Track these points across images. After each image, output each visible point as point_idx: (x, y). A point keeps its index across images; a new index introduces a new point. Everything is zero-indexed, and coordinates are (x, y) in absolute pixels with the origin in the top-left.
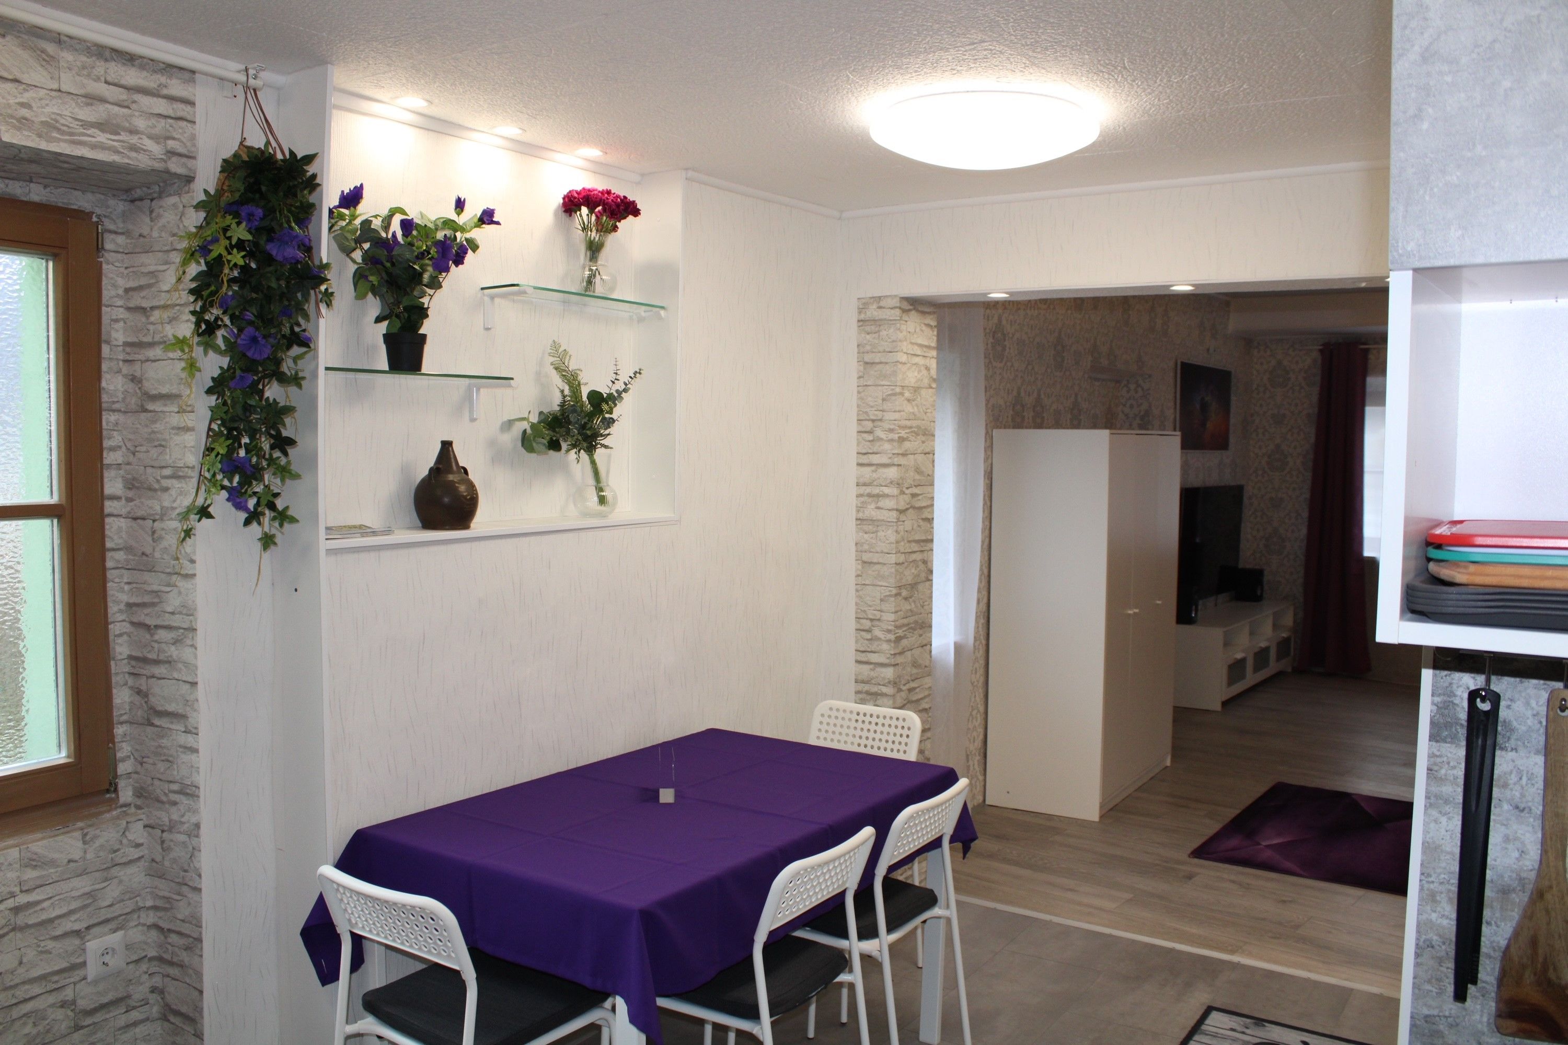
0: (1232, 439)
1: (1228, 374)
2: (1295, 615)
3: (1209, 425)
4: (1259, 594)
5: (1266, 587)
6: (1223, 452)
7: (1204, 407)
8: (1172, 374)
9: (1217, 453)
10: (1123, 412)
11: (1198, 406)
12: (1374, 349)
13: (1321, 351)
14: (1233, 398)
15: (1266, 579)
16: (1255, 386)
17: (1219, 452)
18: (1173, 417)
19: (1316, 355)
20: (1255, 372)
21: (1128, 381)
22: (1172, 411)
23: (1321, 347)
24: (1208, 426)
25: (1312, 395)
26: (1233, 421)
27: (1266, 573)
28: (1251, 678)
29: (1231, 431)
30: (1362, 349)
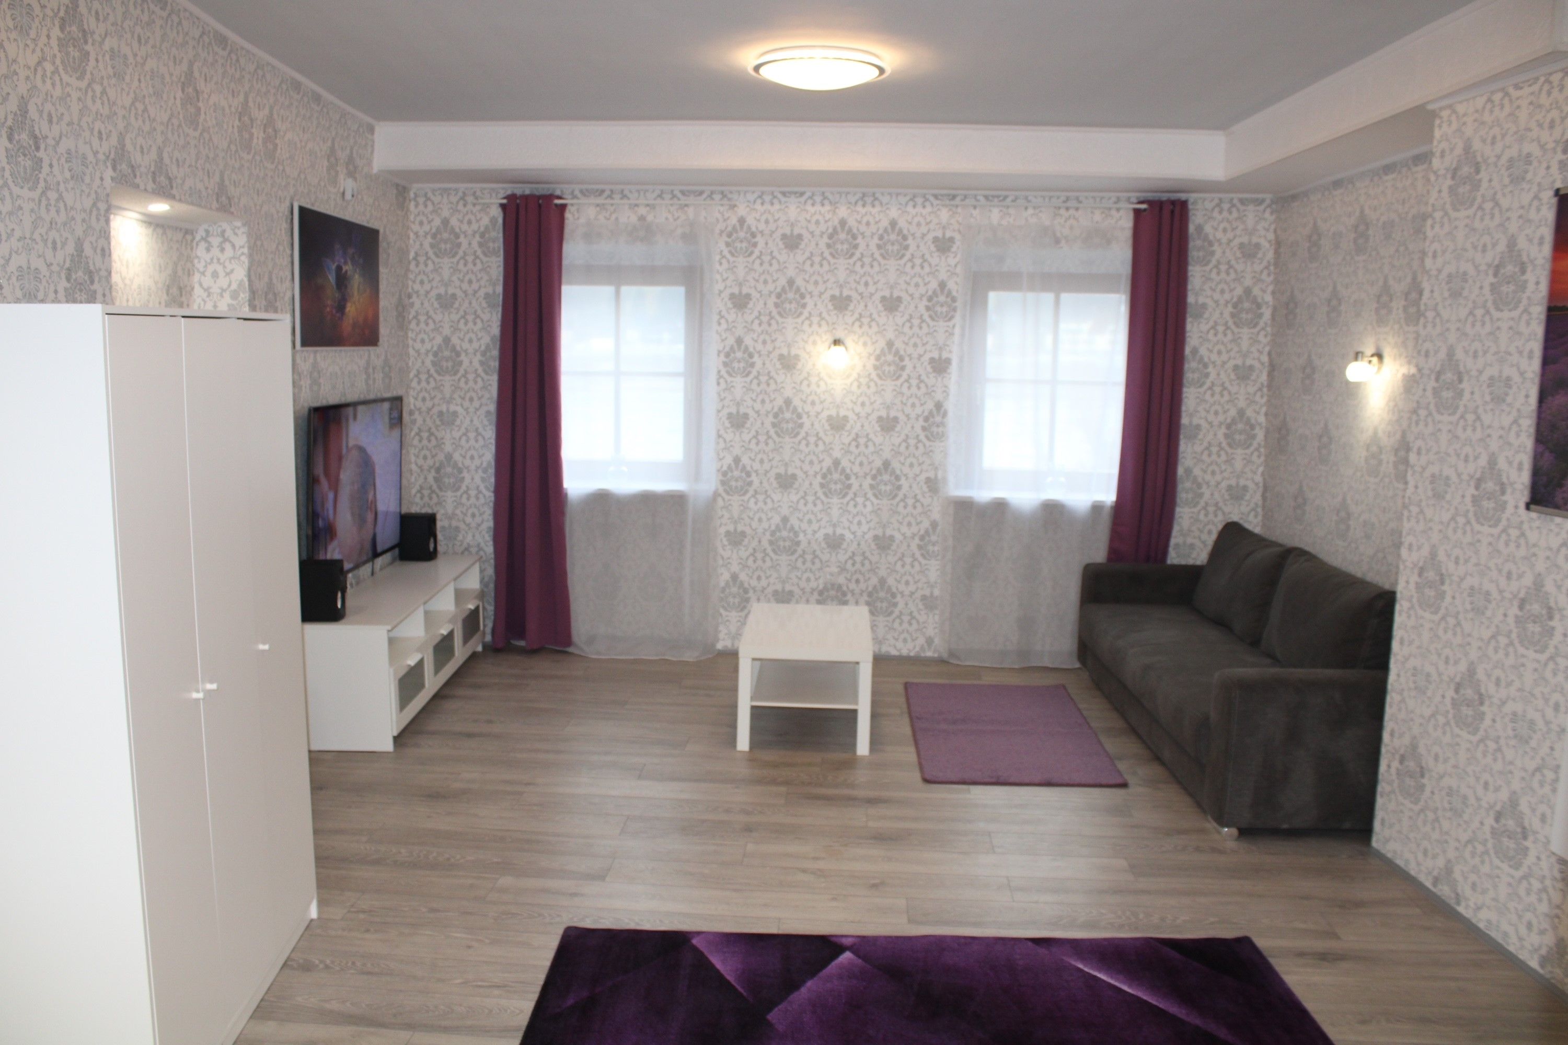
0: (383, 331)
1: (375, 233)
2: (482, 571)
3: (350, 309)
4: (431, 549)
5: (440, 536)
6: (371, 348)
7: (342, 280)
8: (285, 226)
9: (363, 351)
10: (201, 285)
11: (332, 278)
12: (572, 205)
13: (503, 206)
14: (383, 271)
15: (439, 524)
16: (412, 255)
17: (365, 348)
18: (289, 294)
19: (497, 213)
20: (412, 235)
21: (207, 231)
22: (288, 283)
23: (505, 201)
24: (347, 310)
25: (495, 266)
26: (382, 303)
27: (438, 517)
28: (432, 683)
29: (381, 319)
30: (556, 205)
